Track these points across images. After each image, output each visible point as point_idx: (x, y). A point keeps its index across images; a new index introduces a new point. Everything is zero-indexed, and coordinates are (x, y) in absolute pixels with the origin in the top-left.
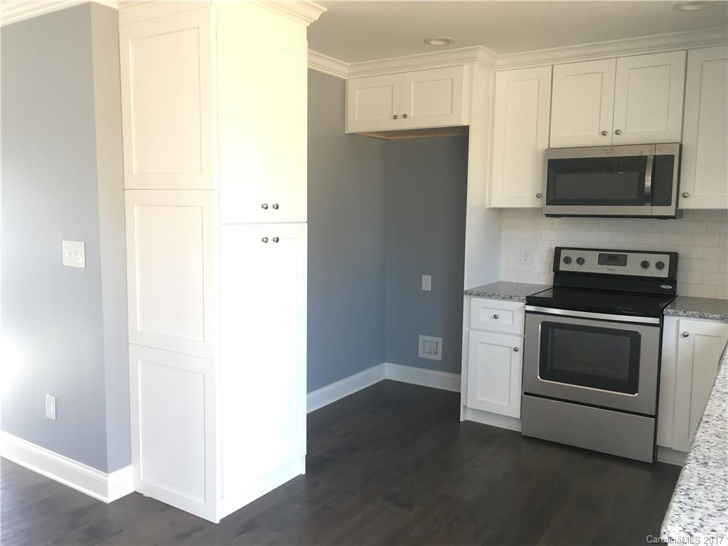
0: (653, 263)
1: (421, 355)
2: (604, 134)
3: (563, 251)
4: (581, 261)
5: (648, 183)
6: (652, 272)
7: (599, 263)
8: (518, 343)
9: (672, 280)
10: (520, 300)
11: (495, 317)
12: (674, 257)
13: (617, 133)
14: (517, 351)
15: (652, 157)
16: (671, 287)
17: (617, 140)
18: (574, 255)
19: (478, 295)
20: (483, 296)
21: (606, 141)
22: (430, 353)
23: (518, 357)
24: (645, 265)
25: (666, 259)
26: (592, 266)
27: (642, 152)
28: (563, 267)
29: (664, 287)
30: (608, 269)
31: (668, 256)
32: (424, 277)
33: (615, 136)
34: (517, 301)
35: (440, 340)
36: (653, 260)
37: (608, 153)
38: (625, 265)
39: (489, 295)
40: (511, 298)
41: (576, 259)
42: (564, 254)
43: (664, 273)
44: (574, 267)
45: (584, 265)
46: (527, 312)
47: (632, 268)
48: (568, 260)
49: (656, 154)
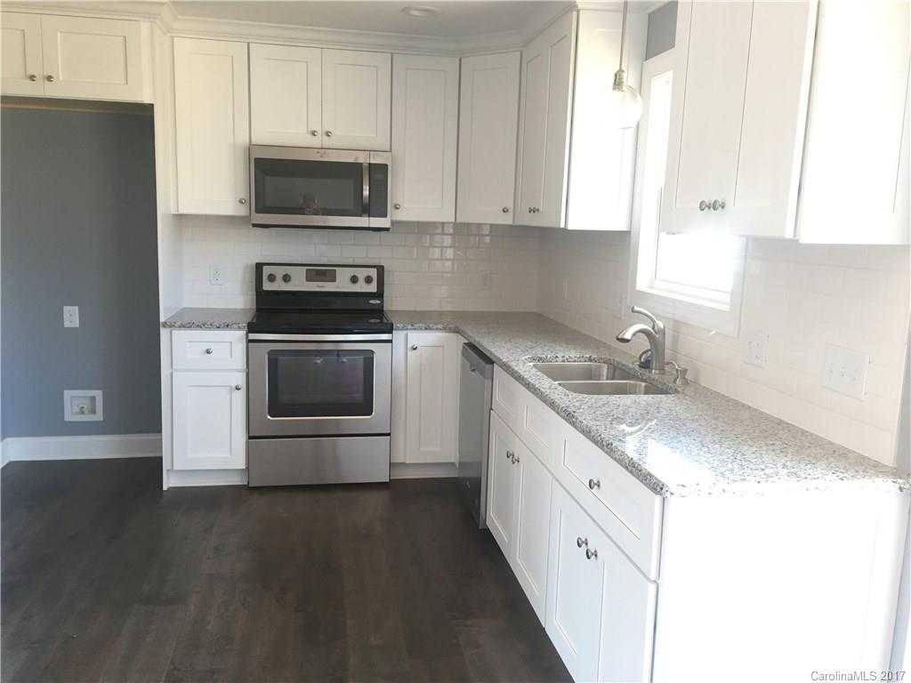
0: (361, 277)
1: (68, 417)
2: (313, 133)
3: (265, 267)
4: (286, 278)
5: (366, 193)
6: (361, 287)
7: (307, 280)
8: (240, 379)
9: (379, 294)
10: (239, 328)
11: (208, 352)
12: (380, 269)
13: (328, 134)
14: (239, 389)
15: (367, 165)
16: (379, 302)
17: (327, 142)
18: (279, 272)
19: (183, 326)
20: (191, 327)
21: (315, 142)
22: (82, 413)
23: (240, 398)
24: (354, 280)
25: (373, 273)
26: (300, 283)
27: (356, 158)
28: (267, 286)
29: (372, 302)
30: (318, 286)
31: (375, 270)
32: (67, 309)
33: (325, 137)
34: (235, 329)
35: (98, 394)
36: (362, 273)
37: (322, 156)
38: (334, 281)
39: (198, 326)
40: (228, 326)
41: (281, 275)
42: (267, 271)
43: (373, 288)
44: (279, 286)
45: (291, 283)
46: (250, 341)
47: (342, 284)
48: (272, 278)
49: (372, 162)
